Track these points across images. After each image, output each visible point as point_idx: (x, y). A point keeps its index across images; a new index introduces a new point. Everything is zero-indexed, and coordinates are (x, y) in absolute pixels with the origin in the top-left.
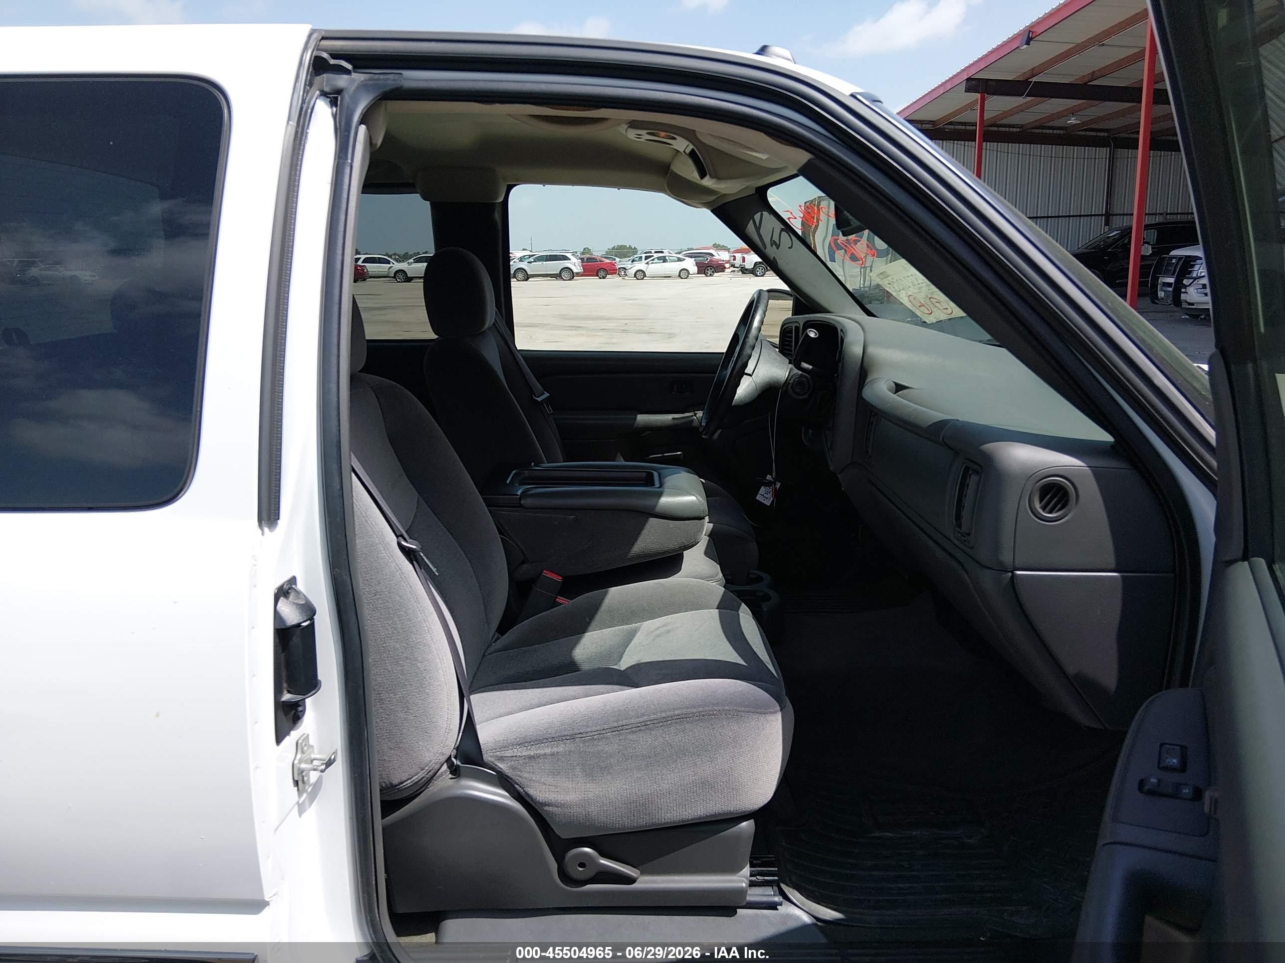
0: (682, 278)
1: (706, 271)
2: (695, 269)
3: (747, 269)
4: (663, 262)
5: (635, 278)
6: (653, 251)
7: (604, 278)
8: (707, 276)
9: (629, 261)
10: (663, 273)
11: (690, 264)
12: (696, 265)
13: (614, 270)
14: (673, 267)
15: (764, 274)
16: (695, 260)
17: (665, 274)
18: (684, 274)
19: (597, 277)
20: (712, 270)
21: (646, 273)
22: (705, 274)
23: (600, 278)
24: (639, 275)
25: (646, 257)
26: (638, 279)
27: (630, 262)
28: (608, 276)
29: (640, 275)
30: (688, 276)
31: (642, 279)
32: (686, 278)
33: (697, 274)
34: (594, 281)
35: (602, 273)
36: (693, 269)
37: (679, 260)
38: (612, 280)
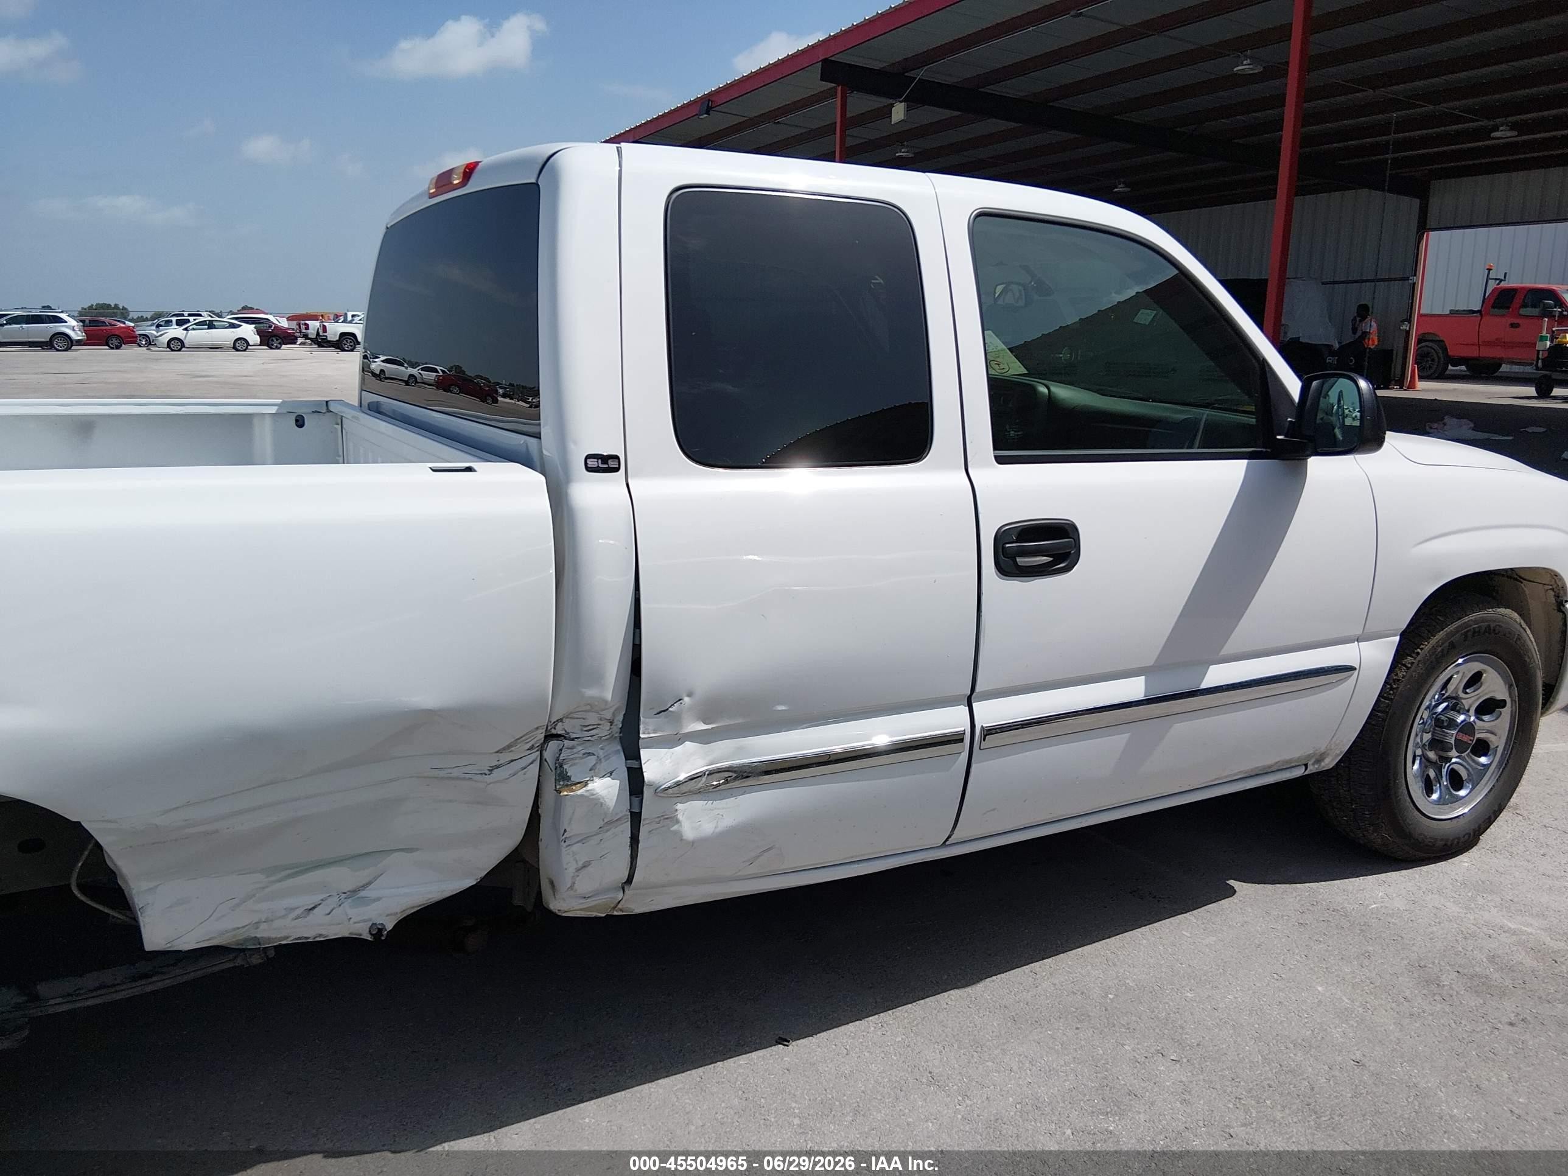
0: (238, 350)
1: (271, 342)
2: (257, 339)
3: (329, 342)
4: (208, 328)
5: (168, 349)
6: (186, 314)
7: (118, 348)
8: (271, 348)
9: (151, 326)
10: (209, 343)
11: (248, 332)
12: (258, 334)
13: (133, 337)
14: (227, 336)
15: (355, 348)
16: (255, 328)
17: (213, 344)
18: (240, 345)
19: (107, 347)
20: (279, 341)
21: (185, 342)
22: (268, 346)
23: (112, 348)
24: (178, 345)
25: (177, 320)
26: (173, 350)
27: (154, 328)
28: (123, 346)
29: (176, 345)
30: (247, 348)
31: (180, 350)
32: (245, 350)
33: (260, 345)
34: (103, 352)
35: (114, 342)
36: (254, 339)
37: (232, 326)
38: (130, 352)
